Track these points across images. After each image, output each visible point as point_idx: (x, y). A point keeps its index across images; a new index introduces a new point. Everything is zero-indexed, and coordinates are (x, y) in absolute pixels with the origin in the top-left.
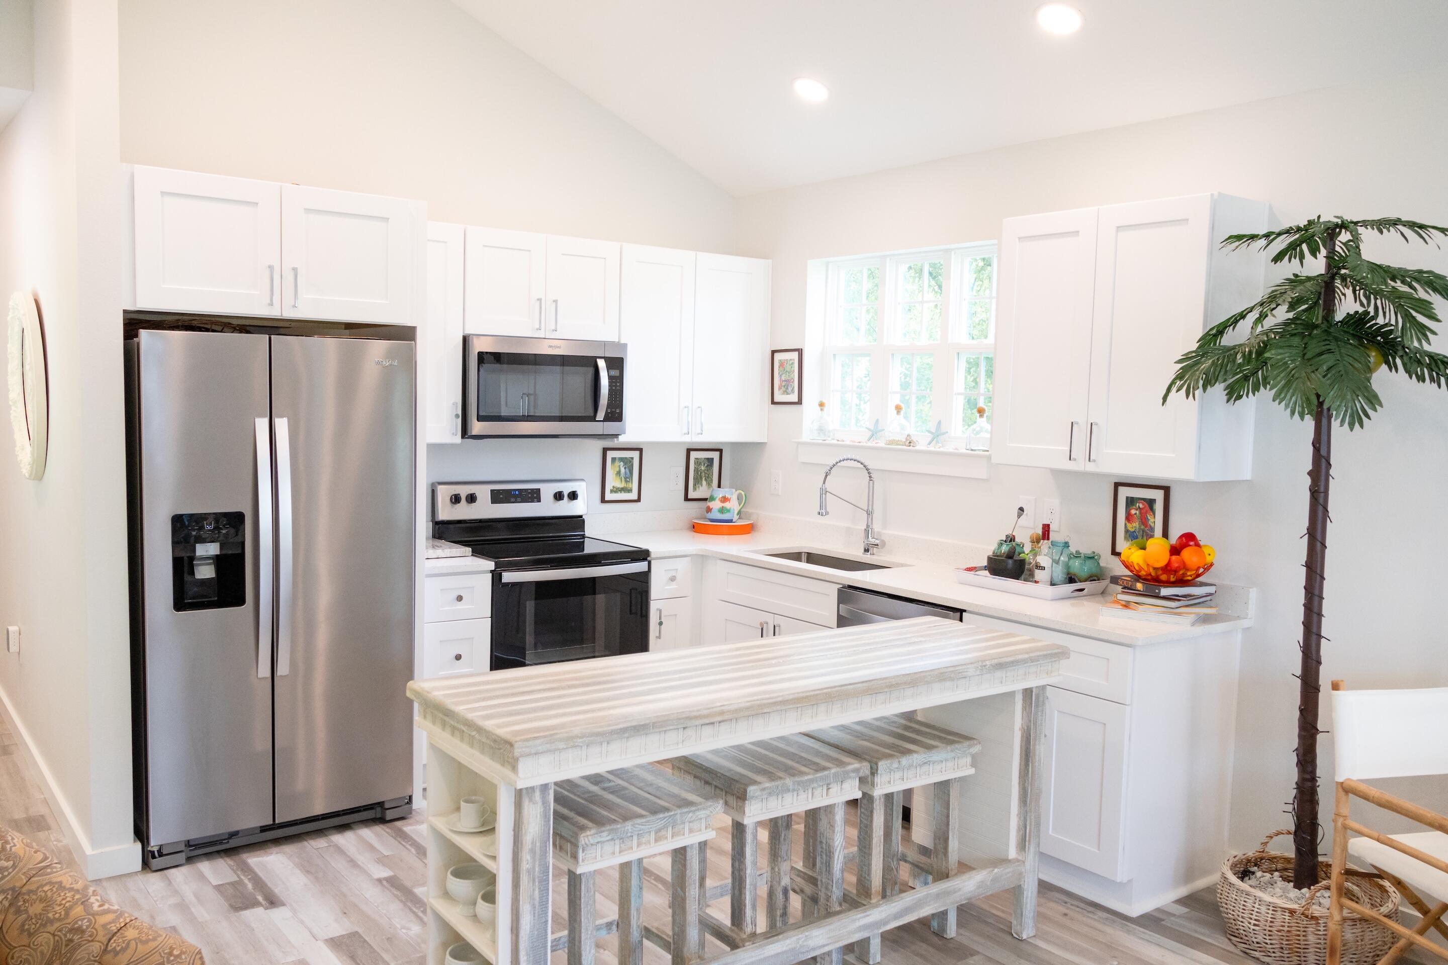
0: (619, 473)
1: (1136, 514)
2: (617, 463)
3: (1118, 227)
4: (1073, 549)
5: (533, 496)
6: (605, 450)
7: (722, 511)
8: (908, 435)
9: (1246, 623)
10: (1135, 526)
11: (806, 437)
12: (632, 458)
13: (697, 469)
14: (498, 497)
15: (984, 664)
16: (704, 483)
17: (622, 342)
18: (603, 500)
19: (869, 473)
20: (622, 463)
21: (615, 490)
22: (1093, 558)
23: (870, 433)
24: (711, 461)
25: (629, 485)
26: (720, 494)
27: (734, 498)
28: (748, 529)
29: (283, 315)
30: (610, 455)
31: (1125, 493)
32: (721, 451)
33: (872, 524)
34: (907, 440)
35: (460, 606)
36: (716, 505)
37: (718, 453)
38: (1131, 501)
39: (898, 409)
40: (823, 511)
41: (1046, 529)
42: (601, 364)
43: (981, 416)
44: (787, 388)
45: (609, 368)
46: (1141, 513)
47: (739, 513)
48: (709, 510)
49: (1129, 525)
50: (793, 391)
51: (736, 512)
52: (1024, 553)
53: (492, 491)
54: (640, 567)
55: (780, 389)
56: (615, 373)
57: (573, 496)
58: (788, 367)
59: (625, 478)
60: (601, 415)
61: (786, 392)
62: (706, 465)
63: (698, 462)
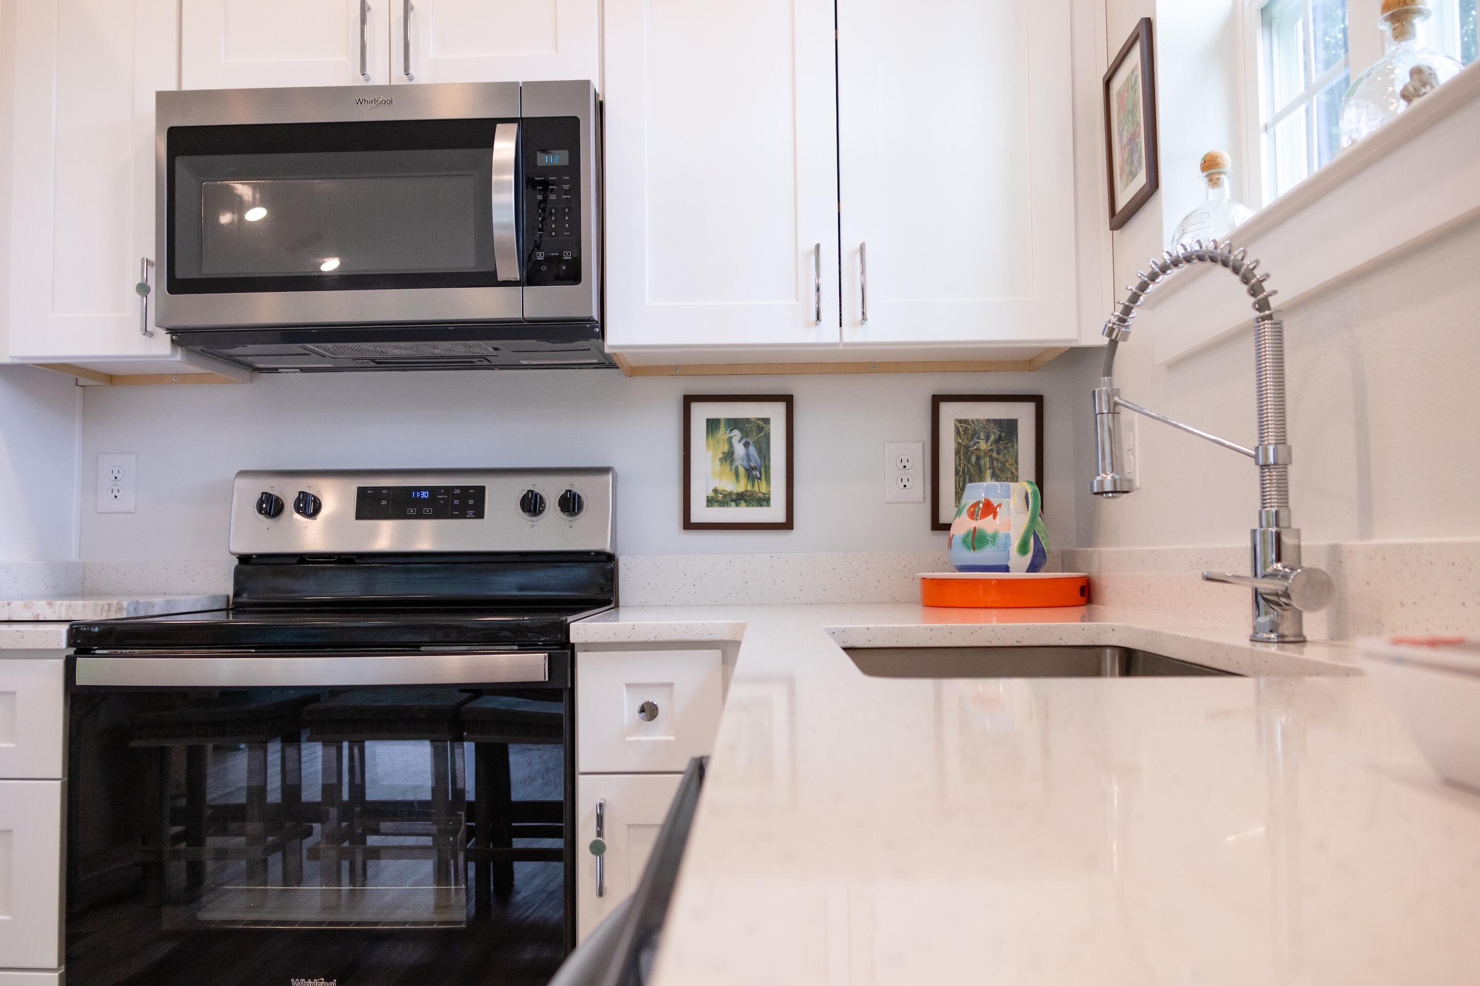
0: (729, 456)
2: (723, 433)
5: (466, 504)
6: (688, 401)
7: (973, 541)
12: (767, 421)
13: (967, 447)
14: (373, 504)
16: (988, 475)
18: (688, 525)
20: (736, 434)
24: (1009, 428)
26: (975, 495)
27: (1012, 505)
30: (702, 412)
32: (1038, 400)
36: (960, 527)
37: (1028, 404)
44: (1133, 160)
50: (1142, 164)
51: (1015, 543)
53: (360, 491)
55: (1122, 174)
56: (554, 158)
57: (573, 506)
59: (749, 471)
61: (1131, 177)
62: (992, 437)
63: (964, 428)
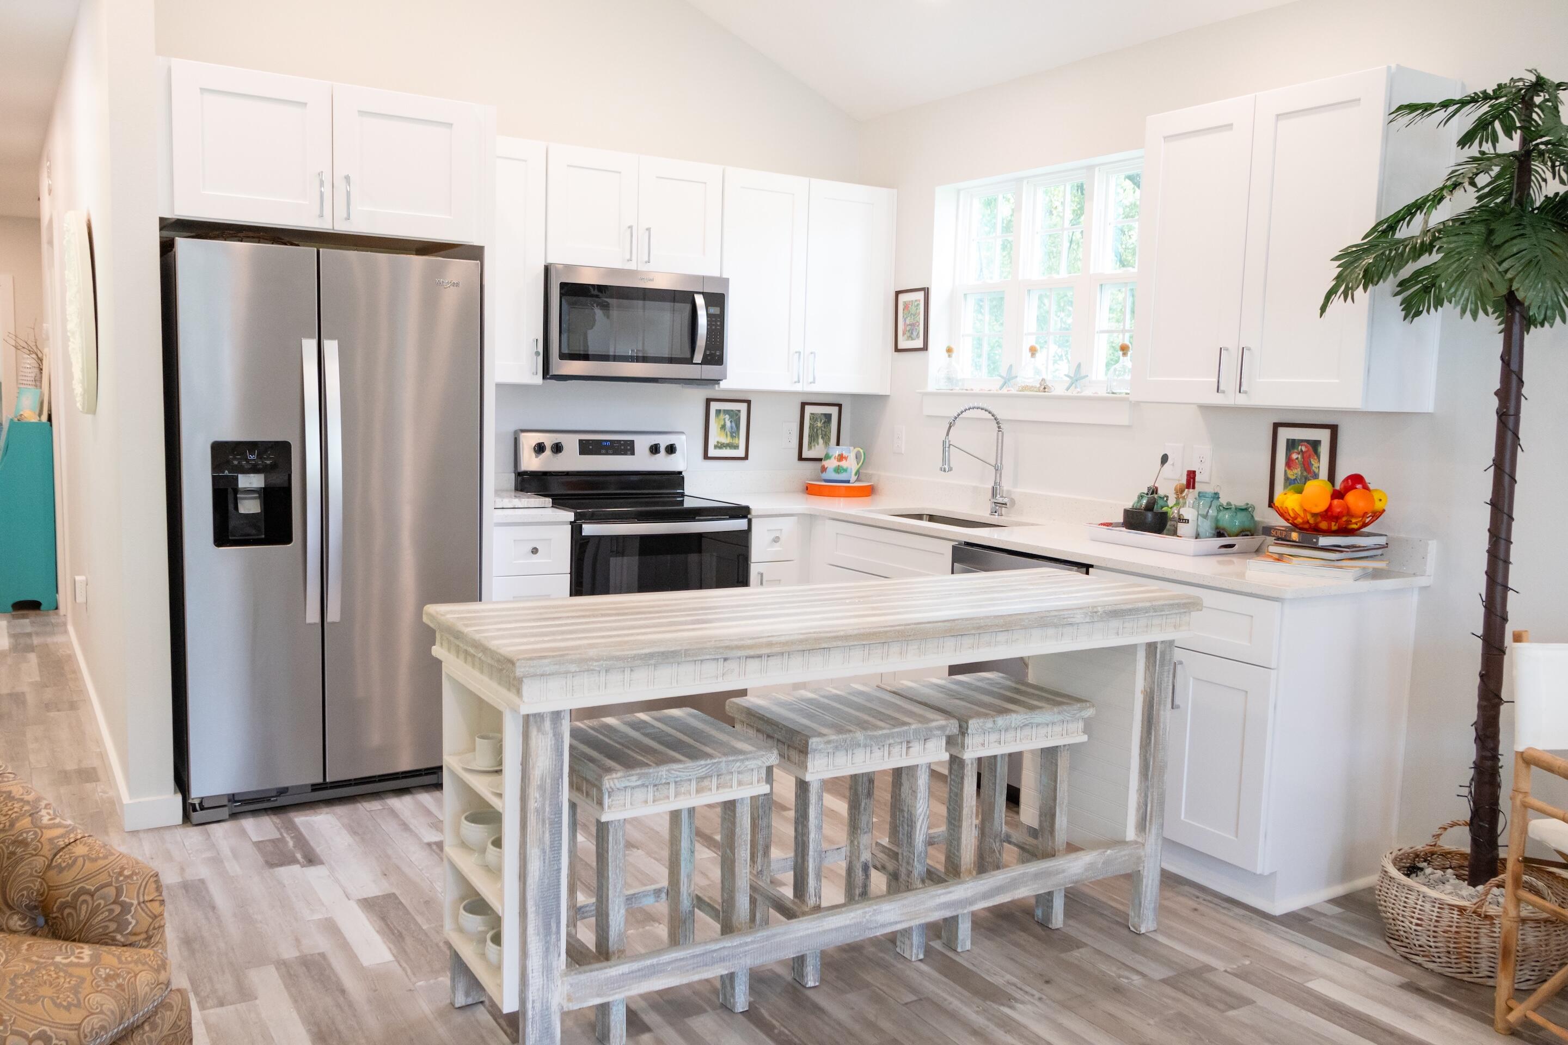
0: (723, 427)
1: (1297, 458)
2: (722, 416)
3: (1278, 116)
4: (1223, 501)
5: (627, 448)
6: (708, 401)
7: (838, 470)
8: (1043, 380)
9: (1422, 581)
10: (1296, 472)
11: (931, 387)
12: (739, 411)
13: (813, 425)
14: (587, 448)
15: (1095, 610)
16: (821, 441)
17: (725, 276)
18: (706, 457)
19: (998, 423)
20: (727, 417)
21: (720, 446)
22: (1245, 510)
23: (1002, 381)
24: (828, 417)
25: (736, 441)
26: (836, 451)
27: (852, 456)
28: (869, 491)
29: (335, 228)
30: (714, 406)
31: (1285, 434)
32: (840, 406)
33: (1000, 480)
34: (1041, 385)
35: (535, 559)
36: (831, 464)
37: (836, 409)
38: (1292, 444)
39: (1033, 351)
40: (946, 468)
41: (1191, 476)
42: (700, 300)
43: (1125, 354)
44: (912, 333)
45: (708, 305)
46: (1303, 457)
47: (858, 473)
48: (824, 469)
49: (1289, 472)
50: (918, 336)
51: (854, 472)
52: (1168, 506)
53: (580, 441)
54: (740, 524)
55: (904, 334)
56: (715, 310)
57: (671, 449)
58: (913, 310)
59: (731, 433)
60: (698, 357)
61: (910, 338)
62: (823, 421)
63: (814, 417)
